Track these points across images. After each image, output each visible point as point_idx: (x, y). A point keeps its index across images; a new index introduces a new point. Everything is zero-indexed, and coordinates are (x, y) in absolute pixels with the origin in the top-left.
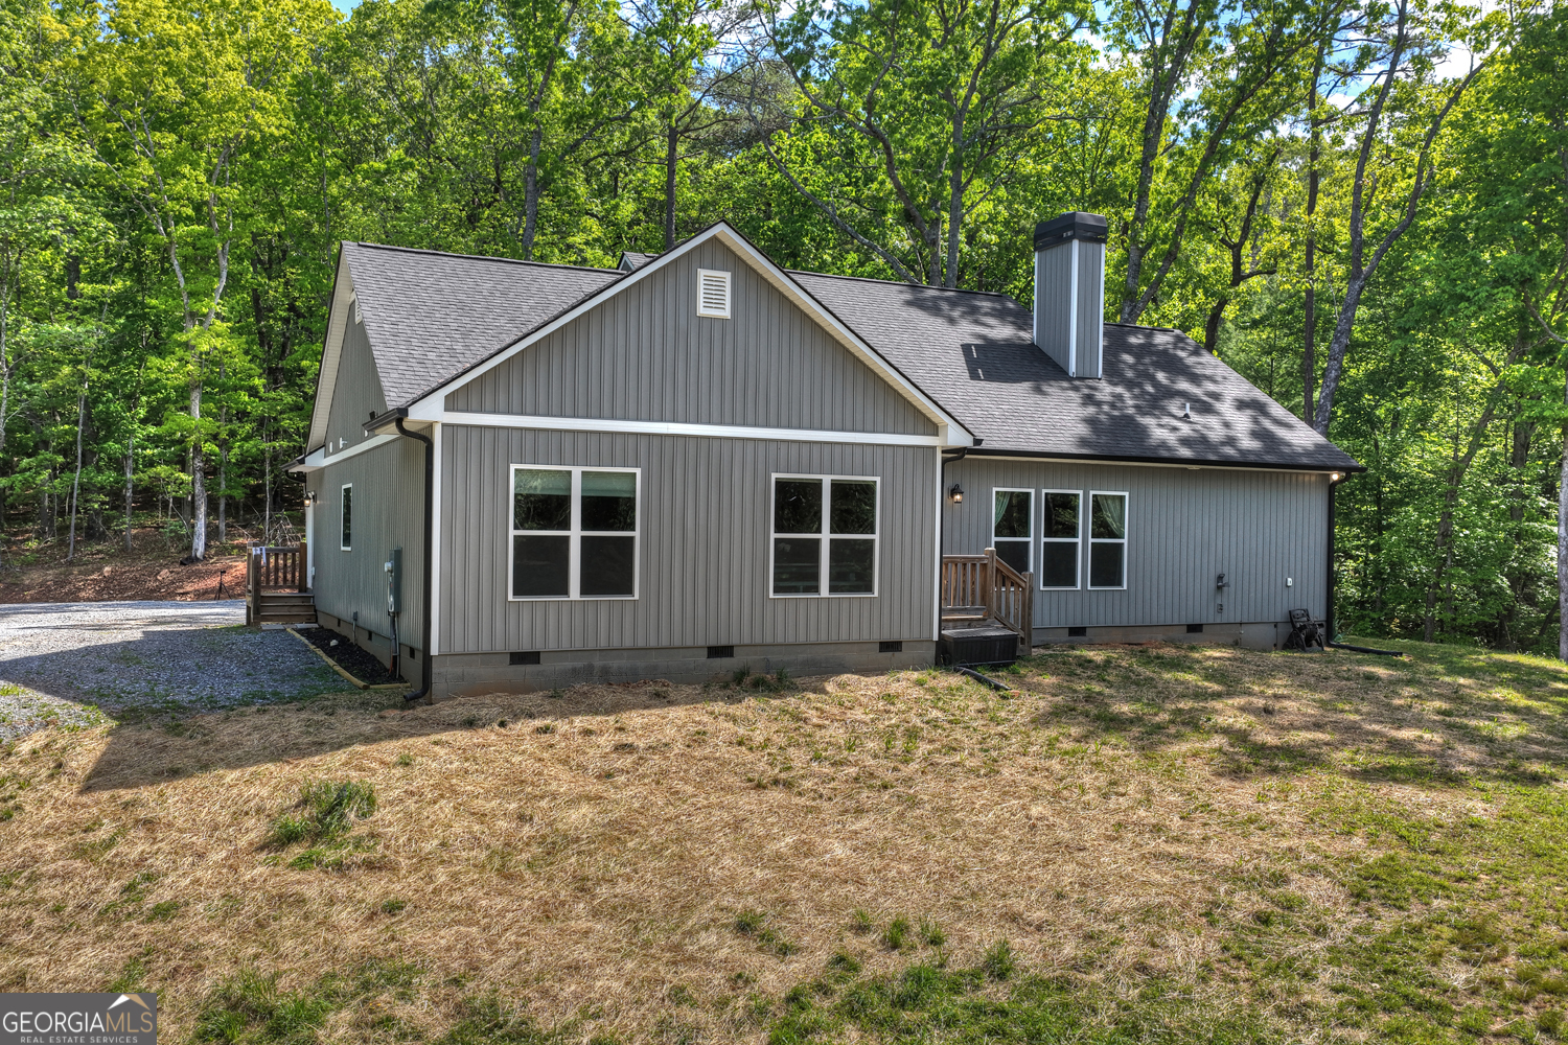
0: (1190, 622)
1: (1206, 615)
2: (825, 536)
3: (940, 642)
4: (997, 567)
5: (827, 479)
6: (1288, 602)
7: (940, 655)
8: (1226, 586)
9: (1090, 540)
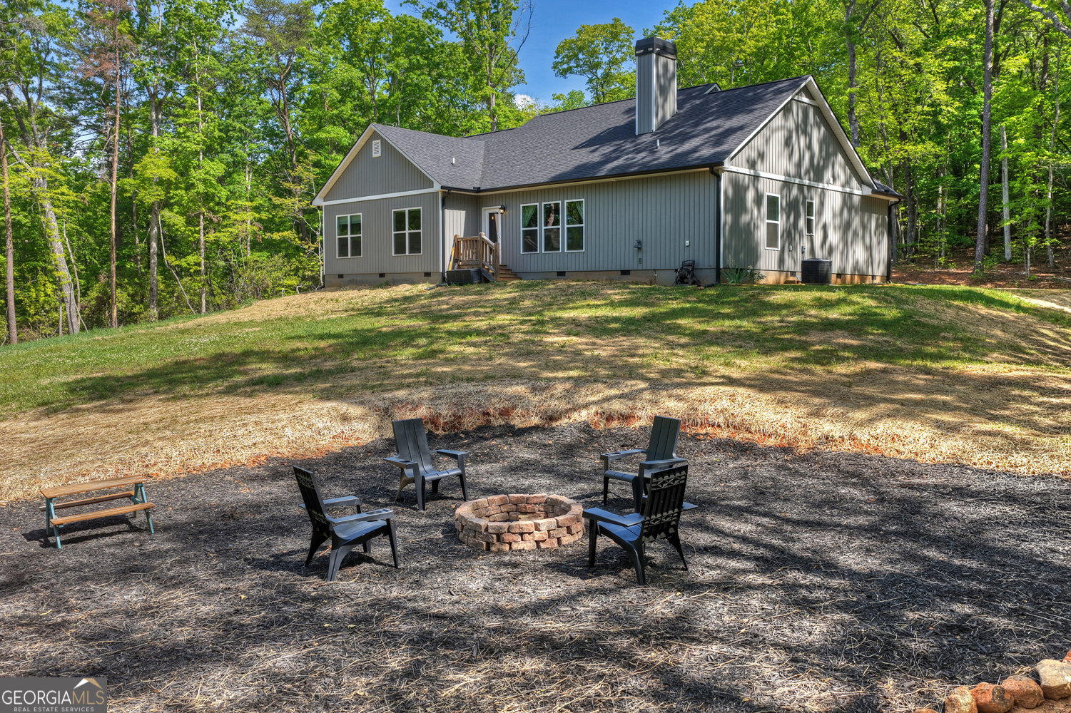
0: (622, 269)
1: (633, 266)
2: (407, 232)
3: (443, 273)
4: (483, 241)
5: (407, 210)
6: (687, 257)
7: (444, 279)
8: (644, 248)
9: (566, 226)
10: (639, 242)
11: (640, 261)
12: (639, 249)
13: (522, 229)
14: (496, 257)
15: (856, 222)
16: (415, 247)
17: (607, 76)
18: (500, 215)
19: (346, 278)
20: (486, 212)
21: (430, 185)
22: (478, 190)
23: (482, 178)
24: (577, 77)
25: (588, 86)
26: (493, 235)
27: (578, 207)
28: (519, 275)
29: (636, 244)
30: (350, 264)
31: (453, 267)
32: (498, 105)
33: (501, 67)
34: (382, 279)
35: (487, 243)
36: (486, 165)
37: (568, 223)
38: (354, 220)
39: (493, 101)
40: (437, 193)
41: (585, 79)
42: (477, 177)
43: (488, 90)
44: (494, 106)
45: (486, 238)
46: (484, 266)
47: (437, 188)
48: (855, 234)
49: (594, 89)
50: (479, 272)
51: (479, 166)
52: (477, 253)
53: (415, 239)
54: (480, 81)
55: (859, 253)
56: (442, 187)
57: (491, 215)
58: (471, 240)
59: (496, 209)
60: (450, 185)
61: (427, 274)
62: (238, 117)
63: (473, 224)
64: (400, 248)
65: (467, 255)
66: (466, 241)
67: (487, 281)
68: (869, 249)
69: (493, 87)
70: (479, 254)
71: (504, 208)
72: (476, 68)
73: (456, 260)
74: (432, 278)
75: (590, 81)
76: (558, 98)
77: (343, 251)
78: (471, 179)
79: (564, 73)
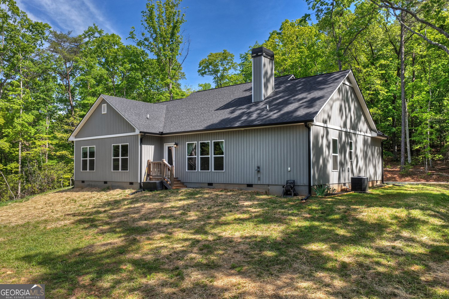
0: (248, 183)
1: (254, 181)
2: (120, 158)
3: (140, 183)
4: (164, 164)
5: (120, 145)
6: (290, 177)
7: (141, 186)
8: (261, 171)
9: (213, 156)
10: (259, 168)
11: (259, 179)
12: (259, 171)
13: (187, 157)
14: (172, 174)
15: (369, 153)
16: (125, 167)
17: (222, 76)
18: (174, 148)
19: (86, 183)
20: (166, 146)
21: (134, 130)
22: (162, 133)
23: (164, 126)
24: (209, 76)
25: (214, 81)
26: (170, 161)
27: (220, 144)
28: (185, 184)
29: (256, 168)
30: (88, 175)
31: (146, 180)
32: (173, 88)
33: (175, 70)
34: (106, 185)
35: (167, 166)
36: (166, 119)
37: (214, 154)
38: (91, 149)
39: (171, 85)
40: (138, 135)
41: (212, 77)
42: (162, 125)
43: (168, 81)
44: (171, 88)
45: (166, 162)
46: (164, 179)
47: (137, 132)
48: (370, 160)
49: (217, 82)
50: (162, 183)
51: (163, 119)
52: (161, 171)
53: (125, 162)
54: (165, 76)
55: (371, 169)
56: (140, 132)
57: (169, 147)
58: (157, 164)
59: (172, 145)
60: (145, 131)
61: (131, 183)
62: (43, 92)
63: (159, 154)
64: (116, 168)
65: (154, 172)
66: (154, 164)
67: (166, 188)
68: (375, 167)
69: (171, 79)
70: (161, 172)
71: (176, 144)
72: (162, 70)
73: (148, 175)
74: (134, 186)
75: (215, 78)
76: (201, 86)
77: (85, 168)
78: (157, 127)
79: (203, 74)
